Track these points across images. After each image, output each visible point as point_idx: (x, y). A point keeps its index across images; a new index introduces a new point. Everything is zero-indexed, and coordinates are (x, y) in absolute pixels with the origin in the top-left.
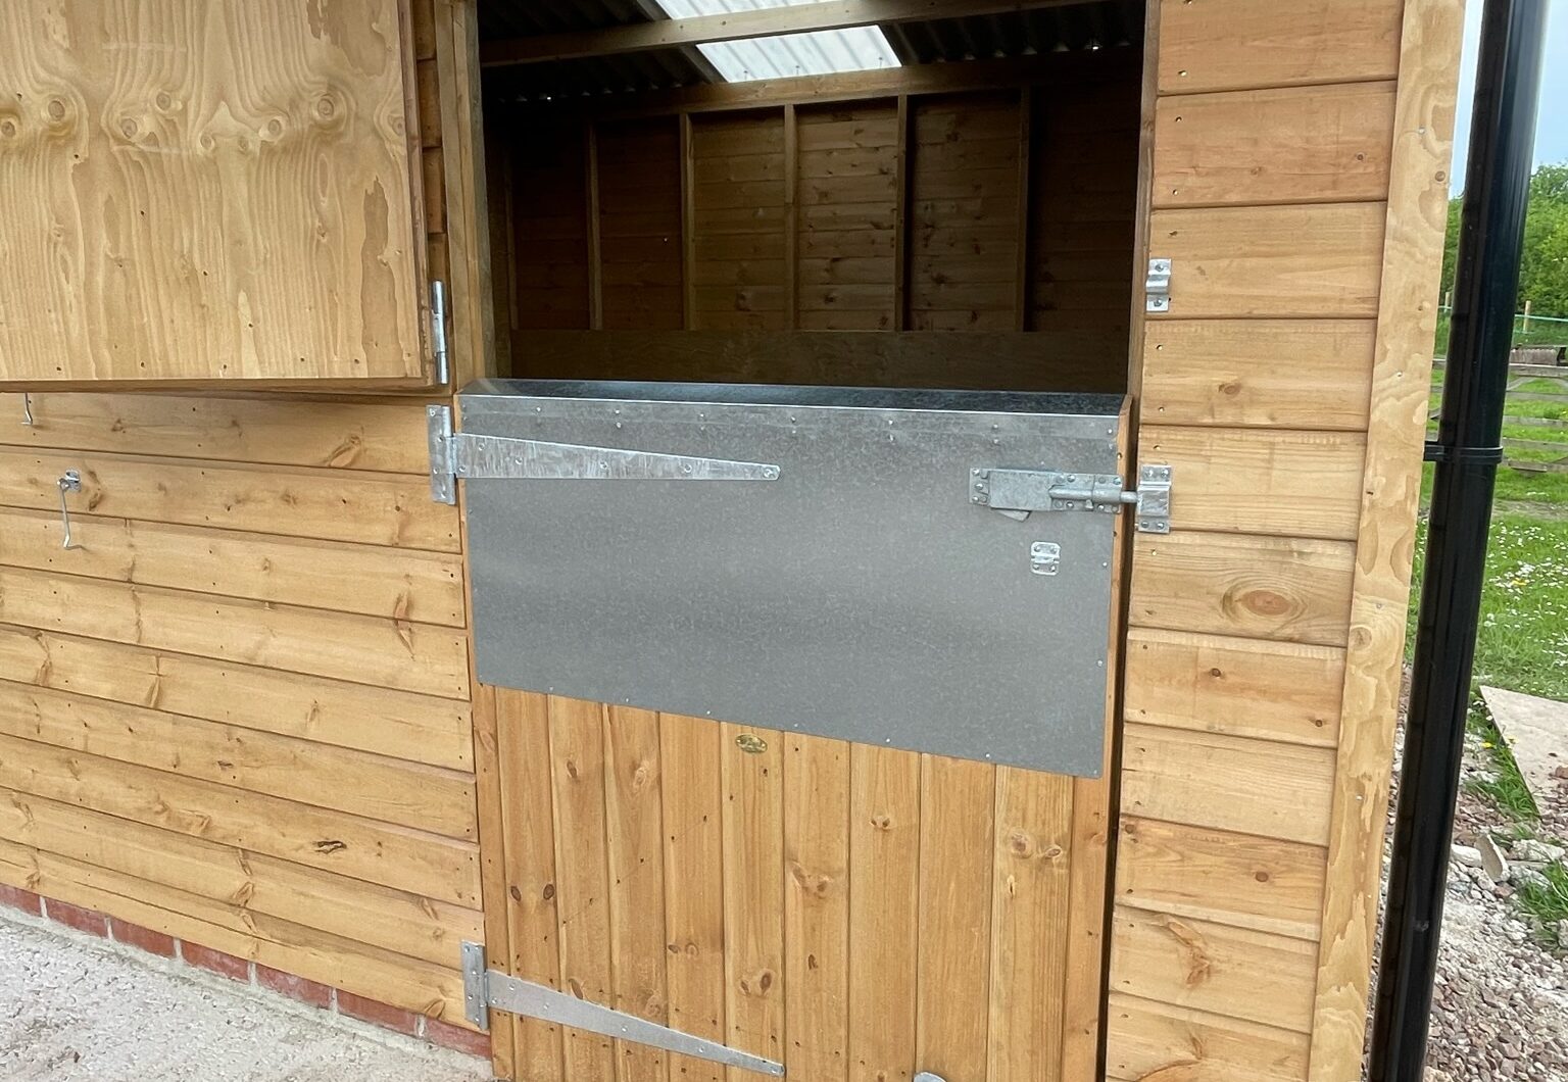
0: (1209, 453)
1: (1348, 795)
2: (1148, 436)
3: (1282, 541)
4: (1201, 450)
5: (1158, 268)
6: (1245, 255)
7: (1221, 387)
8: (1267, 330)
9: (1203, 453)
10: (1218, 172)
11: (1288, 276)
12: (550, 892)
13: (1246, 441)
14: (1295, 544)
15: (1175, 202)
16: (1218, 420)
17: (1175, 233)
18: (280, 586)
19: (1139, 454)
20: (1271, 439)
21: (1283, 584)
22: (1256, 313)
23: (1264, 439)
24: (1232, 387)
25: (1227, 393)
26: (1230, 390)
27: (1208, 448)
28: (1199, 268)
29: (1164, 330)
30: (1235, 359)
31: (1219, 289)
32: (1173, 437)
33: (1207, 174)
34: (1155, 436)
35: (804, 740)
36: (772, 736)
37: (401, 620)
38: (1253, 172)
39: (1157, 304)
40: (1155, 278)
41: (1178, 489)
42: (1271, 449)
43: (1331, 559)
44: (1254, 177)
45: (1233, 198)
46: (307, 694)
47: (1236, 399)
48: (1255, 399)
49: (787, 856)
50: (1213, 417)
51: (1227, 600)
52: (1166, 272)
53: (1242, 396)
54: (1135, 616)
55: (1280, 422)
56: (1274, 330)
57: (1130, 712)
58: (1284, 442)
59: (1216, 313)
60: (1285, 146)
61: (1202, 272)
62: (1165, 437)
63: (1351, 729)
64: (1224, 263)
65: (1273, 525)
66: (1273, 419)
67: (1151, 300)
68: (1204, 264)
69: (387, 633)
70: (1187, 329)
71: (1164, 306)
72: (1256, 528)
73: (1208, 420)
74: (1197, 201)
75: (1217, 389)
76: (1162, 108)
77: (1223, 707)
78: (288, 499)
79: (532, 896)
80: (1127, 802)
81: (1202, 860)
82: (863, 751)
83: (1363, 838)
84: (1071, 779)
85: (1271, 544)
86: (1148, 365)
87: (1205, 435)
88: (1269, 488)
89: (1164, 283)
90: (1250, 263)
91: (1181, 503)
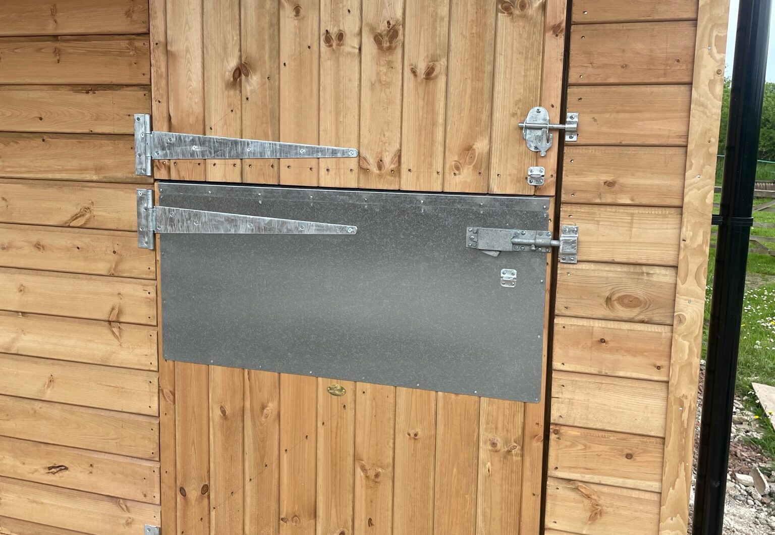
0: (598, 219)
1: (675, 407)
2: (566, 209)
3: (638, 267)
4: (595, 217)
5: (571, 117)
6: (618, 112)
7: (605, 183)
8: (630, 152)
9: (596, 219)
10: (604, 66)
11: (640, 123)
12: (206, 489)
13: (618, 212)
14: (645, 269)
15: (581, 82)
16: (603, 201)
17: (580, 99)
18: (31, 303)
19: (561, 219)
20: (632, 211)
21: (638, 291)
22: (624, 143)
23: (628, 211)
24: (611, 183)
25: (609, 186)
26: (610, 184)
27: (598, 216)
28: (593, 118)
29: (574, 151)
30: (613, 168)
31: (604, 129)
32: (579, 210)
33: (599, 67)
34: (569, 210)
35: (368, 386)
36: (348, 385)
37: (114, 322)
38: (622, 67)
39: (571, 137)
40: (570, 123)
41: (582, 239)
42: (631, 217)
43: (664, 277)
44: (623, 70)
45: (612, 81)
46: (45, 370)
47: (613, 189)
48: (623, 189)
49: (356, 458)
50: (601, 200)
51: (609, 300)
52: (576, 120)
53: (617, 187)
54: (559, 310)
55: (637, 202)
56: (633, 152)
57: (556, 365)
58: (639, 213)
59: (602, 142)
60: (640, 54)
61: (595, 120)
62: (575, 210)
63: (676, 370)
64: (607, 115)
65: (633, 258)
66: (633, 200)
67: (568, 135)
68: (596, 116)
69: (104, 330)
70: (587, 151)
71: (575, 138)
72: (624, 260)
73: (598, 201)
74: (592, 81)
75: (603, 184)
76: (574, 31)
77: (606, 360)
78: (38, 246)
79: (193, 493)
80: (554, 416)
81: (597, 448)
82: (403, 391)
83: (683, 431)
84: (523, 404)
85: (632, 269)
86: (566, 171)
87: (596, 209)
88: (631, 238)
89: (575, 126)
90: (621, 116)
91: (583, 246)
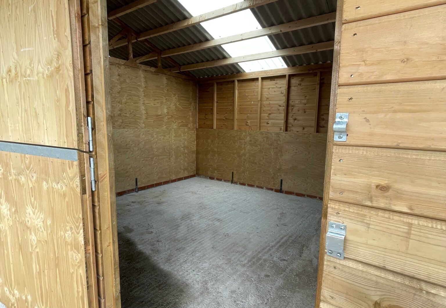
0: (368, 222)
2: (333, 206)
3: (415, 281)
4: (365, 220)
5: (341, 118)
6: (395, 111)
7: (377, 186)
8: (409, 157)
9: (365, 221)
10: (379, 63)
11: (425, 124)
13: (393, 219)
14: (424, 286)
15: (352, 81)
16: (375, 204)
17: (351, 99)
19: (328, 215)
20: (410, 221)
22: (401, 145)
23: (405, 220)
24: (385, 187)
25: (381, 190)
26: (383, 189)
27: (368, 219)
28: (365, 118)
29: (344, 151)
30: (387, 171)
31: (378, 130)
32: (347, 209)
33: (372, 64)
34: (337, 207)
38: (403, 61)
39: (340, 137)
40: (339, 123)
41: (350, 237)
42: (408, 226)
44: (403, 64)
45: (388, 78)
47: (386, 194)
48: (399, 196)
50: (371, 201)
51: (378, 305)
52: (346, 120)
53: (390, 192)
54: (324, 297)
55: (416, 212)
56: (414, 157)
58: (419, 224)
59: (376, 144)
60: (427, 44)
61: (367, 121)
62: (342, 208)
64: (381, 116)
65: (410, 270)
66: (411, 209)
67: (336, 135)
68: (368, 116)
70: (357, 152)
71: (344, 138)
72: (398, 270)
73: (368, 203)
74: (365, 80)
75: (375, 187)
76: (345, 30)
85: (407, 282)
86: (334, 170)
87: (365, 211)
88: (407, 248)
89: (344, 126)
90: (399, 116)
91: (351, 245)
